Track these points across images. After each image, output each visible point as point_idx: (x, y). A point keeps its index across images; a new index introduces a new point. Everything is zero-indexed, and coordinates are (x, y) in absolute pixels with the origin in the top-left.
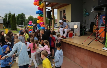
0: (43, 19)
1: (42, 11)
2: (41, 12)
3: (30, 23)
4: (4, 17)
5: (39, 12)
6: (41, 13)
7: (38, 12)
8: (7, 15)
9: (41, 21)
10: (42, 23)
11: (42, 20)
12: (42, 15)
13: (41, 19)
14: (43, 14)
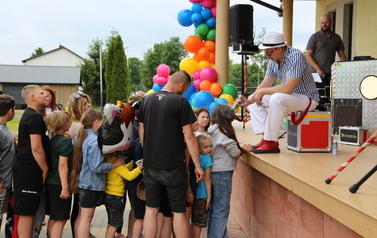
0: (213, 51)
1: (210, 8)
2: (205, 12)
3: (161, 78)
4: (88, 58)
5: (194, 16)
6: (203, 21)
7: (190, 13)
8: (98, 47)
9: (203, 64)
10: (205, 71)
11: (206, 57)
12: (211, 32)
13: (202, 51)
14: (213, 27)
